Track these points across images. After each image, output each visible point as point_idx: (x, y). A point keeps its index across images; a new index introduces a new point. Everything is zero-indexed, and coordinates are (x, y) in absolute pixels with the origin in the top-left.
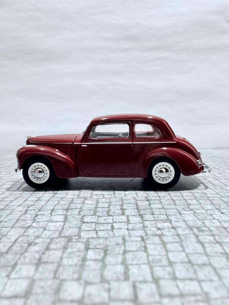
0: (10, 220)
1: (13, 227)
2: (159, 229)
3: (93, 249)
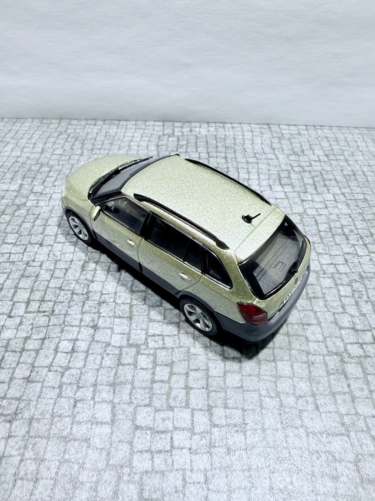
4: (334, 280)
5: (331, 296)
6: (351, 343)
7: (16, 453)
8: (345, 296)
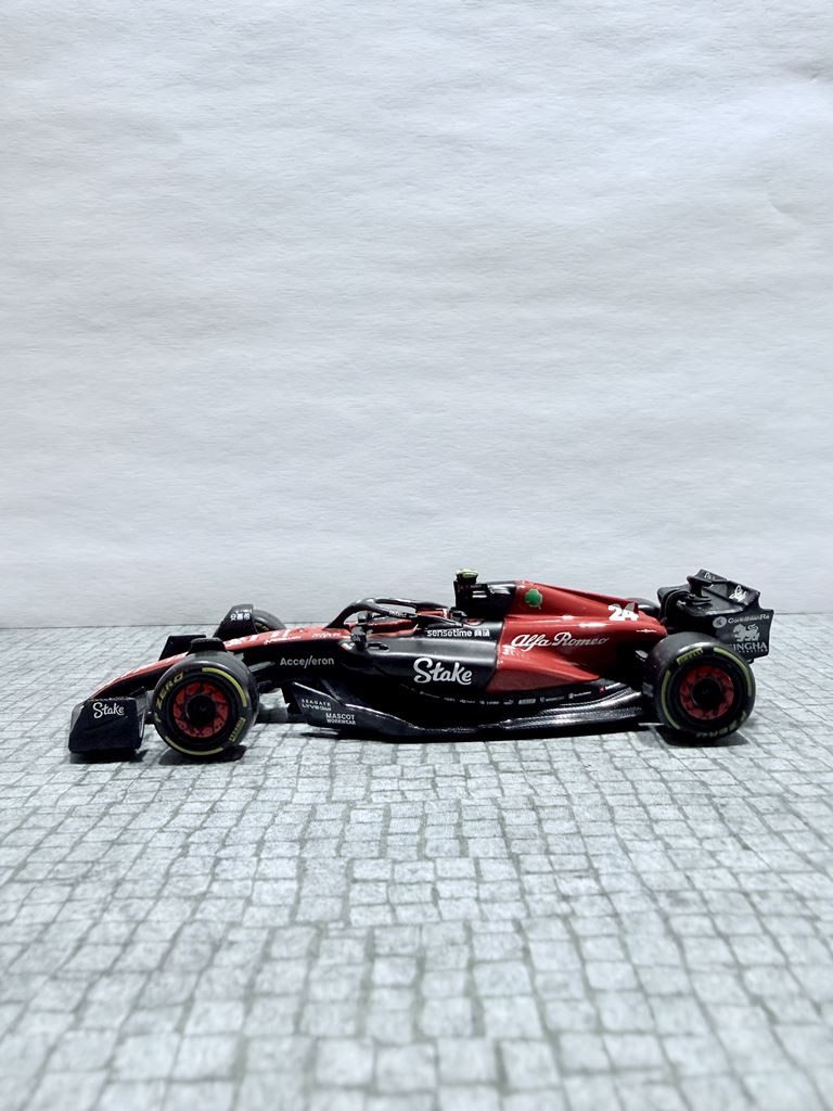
0: (146, 875)
1: (158, 897)
2: (565, 898)
3: (388, 956)
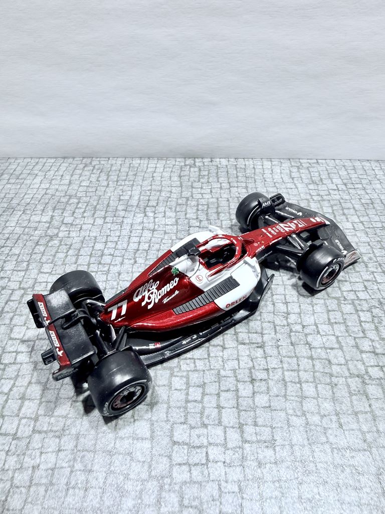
4: (354, 306)
5: (352, 321)
6: (371, 366)
7: (66, 465)
8: (365, 322)
